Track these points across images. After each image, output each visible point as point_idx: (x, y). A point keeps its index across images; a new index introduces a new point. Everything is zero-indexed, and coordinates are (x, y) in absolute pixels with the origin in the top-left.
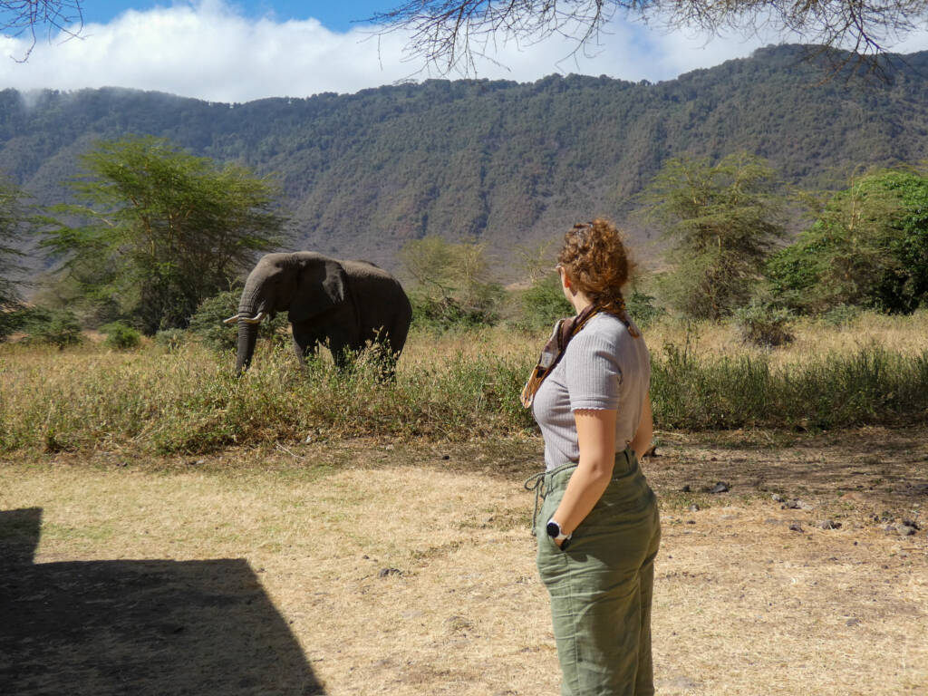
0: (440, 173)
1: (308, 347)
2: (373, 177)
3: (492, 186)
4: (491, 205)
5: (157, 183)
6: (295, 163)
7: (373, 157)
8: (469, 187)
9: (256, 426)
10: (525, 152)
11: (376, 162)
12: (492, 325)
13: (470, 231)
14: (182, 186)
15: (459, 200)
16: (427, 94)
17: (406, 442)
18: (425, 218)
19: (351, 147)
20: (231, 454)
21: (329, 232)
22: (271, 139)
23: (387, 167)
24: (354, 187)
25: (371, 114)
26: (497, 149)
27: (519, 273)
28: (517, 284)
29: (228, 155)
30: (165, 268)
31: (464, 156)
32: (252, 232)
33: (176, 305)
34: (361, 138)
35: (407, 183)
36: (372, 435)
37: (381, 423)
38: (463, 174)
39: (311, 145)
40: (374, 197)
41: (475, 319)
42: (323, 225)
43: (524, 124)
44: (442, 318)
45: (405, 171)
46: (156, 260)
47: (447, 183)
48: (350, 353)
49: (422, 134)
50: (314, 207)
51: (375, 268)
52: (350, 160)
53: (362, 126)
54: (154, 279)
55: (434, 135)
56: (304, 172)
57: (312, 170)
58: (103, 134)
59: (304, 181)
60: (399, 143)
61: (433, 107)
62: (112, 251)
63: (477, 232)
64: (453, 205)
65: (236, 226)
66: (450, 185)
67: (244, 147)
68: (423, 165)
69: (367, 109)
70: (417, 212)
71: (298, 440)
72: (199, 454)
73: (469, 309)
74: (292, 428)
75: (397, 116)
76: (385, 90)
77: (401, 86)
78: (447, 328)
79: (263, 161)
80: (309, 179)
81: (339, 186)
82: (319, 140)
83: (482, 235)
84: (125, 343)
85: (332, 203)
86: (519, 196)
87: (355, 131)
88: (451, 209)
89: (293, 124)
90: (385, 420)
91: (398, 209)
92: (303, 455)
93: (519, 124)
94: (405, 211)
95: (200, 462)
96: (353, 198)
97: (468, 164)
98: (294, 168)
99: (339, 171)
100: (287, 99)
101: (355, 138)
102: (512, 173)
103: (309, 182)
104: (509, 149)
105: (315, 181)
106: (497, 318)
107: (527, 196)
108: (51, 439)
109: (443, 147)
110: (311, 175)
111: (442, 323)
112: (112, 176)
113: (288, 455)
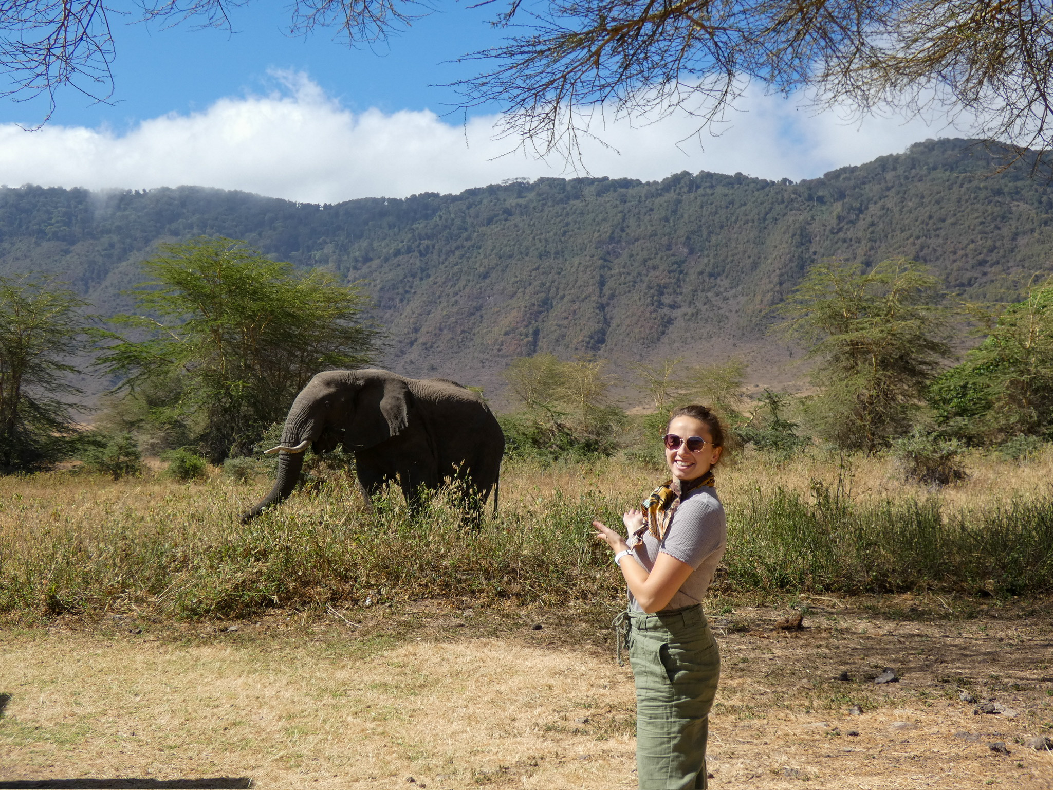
0: (553, 282)
1: (375, 484)
2: (478, 287)
3: (612, 297)
4: (611, 318)
5: (230, 291)
6: (391, 270)
7: (478, 264)
8: (586, 298)
9: (306, 584)
10: (651, 259)
11: (481, 270)
12: (608, 455)
13: (587, 347)
14: (257, 294)
15: (575, 311)
16: (539, 195)
17: (489, 606)
18: (536, 333)
19: (453, 252)
20: (271, 619)
21: (428, 348)
22: (364, 244)
23: (494, 275)
24: (457, 297)
25: (477, 216)
26: (618, 256)
27: (642, 395)
28: (641, 408)
29: (316, 262)
30: (238, 387)
31: (580, 263)
32: (337, 347)
33: (248, 430)
34: (465, 243)
35: (516, 293)
36: (446, 596)
37: (460, 581)
38: (579, 284)
39: (409, 250)
40: (479, 309)
41: (589, 447)
42: (421, 341)
43: (649, 227)
44: (551, 447)
45: (513, 279)
46: (227, 379)
47: (561, 293)
48: (426, 491)
49: (534, 238)
50: (412, 320)
52: (452, 267)
53: (466, 229)
54: (224, 400)
55: (546, 240)
56: (402, 281)
57: (410, 279)
58: (179, 237)
59: (401, 290)
60: (508, 249)
61: (546, 209)
62: (177, 369)
63: (595, 348)
64: (567, 318)
65: (318, 341)
66: (564, 295)
67: (334, 252)
68: (534, 273)
69: (472, 211)
70: (526, 326)
71: (356, 602)
72: (232, 619)
73: (581, 436)
74: (348, 587)
75: (506, 220)
76: (492, 190)
77: (511, 185)
78: (556, 458)
79: (355, 268)
80: (407, 289)
81: (439, 297)
82: (418, 246)
83: (600, 352)
84: (187, 473)
85: (432, 315)
86: (642, 309)
87: (458, 236)
88: (566, 322)
89: (390, 229)
90: (464, 577)
91: (507, 320)
92: (360, 622)
93: (643, 227)
94: (513, 324)
95: (233, 628)
96: (455, 309)
97: (585, 272)
98: (390, 276)
99: (440, 280)
100: (383, 199)
101: (459, 242)
102: (635, 282)
103: (406, 292)
104: (631, 256)
105: (413, 291)
106: (615, 446)
107: (651, 308)
108: (52, 597)
109: (557, 253)
110: (408, 284)
111: (551, 453)
112: (179, 283)
113: (341, 622)
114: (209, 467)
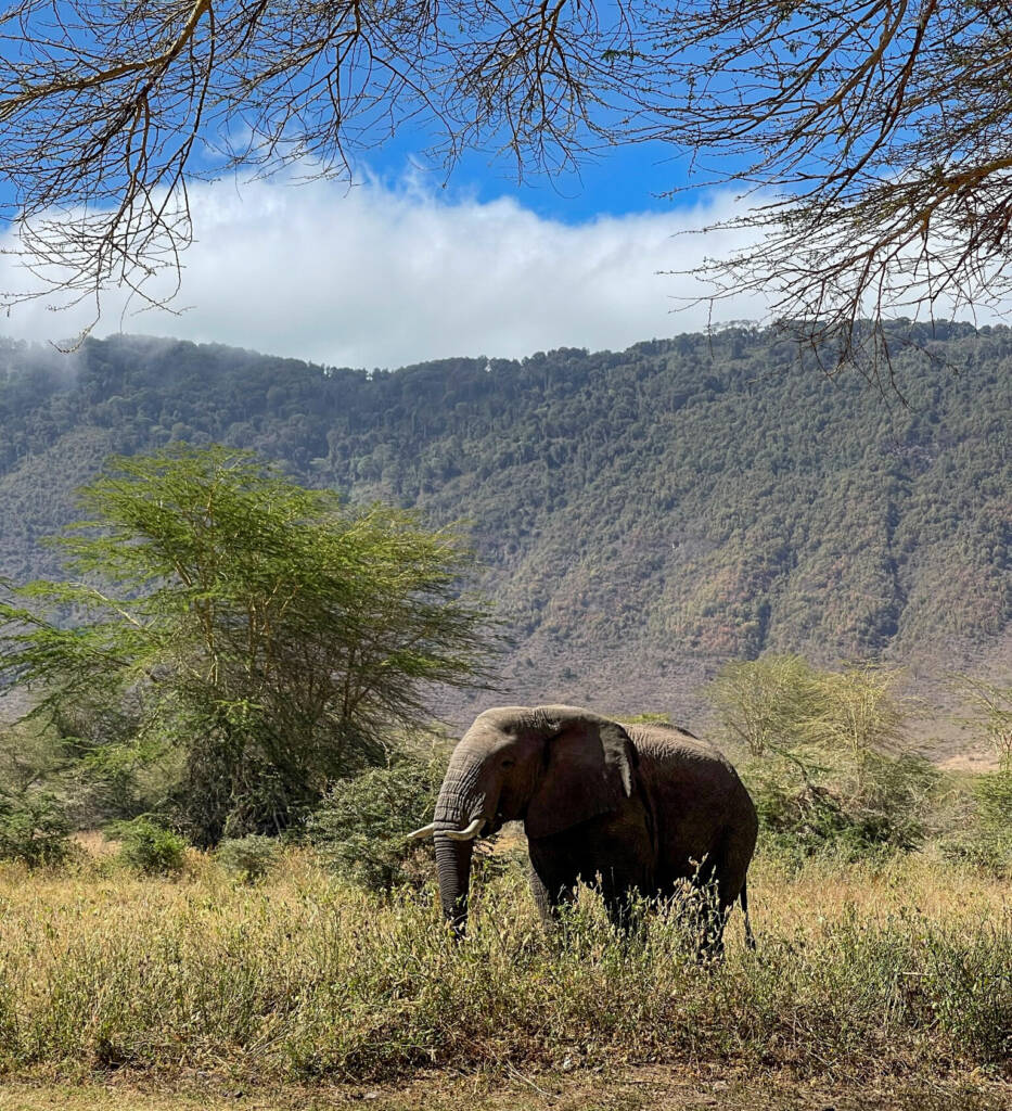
0: (799, 516)
2: (656, 525)
3: (912, 545)
4: (909, 588)
5: (229, 540)
6: (494, 493)
7: (657, 483)
8: (862, 547)
9: (471, 1034)
10: (989, 475)
11: (663, 493)
12: (908, 848)
13: (862, 641)
14: (276, 545)
15: (839, 574)
16: (773, 352)
17: (750, 1078)
18: (765, 612)
19: (611, 460)
20: (427, 1084)
21: (560, 637)
22: (447, 444)
23: (686, 503)
24: (618, 544)
25: (656, 393)
26: (925, 468)
27: (968, 735)
28: (965, 758)
29: (358, 477)
30: (240, 710)
31: (851, 483)
32: (412, 641)
33: (256, 787)
34: (633, 444)
35: (727, 537)
36: (684, 1060)
37: (702, 1039)
38: (847, 520)
39: (529, 456)
40: (656, 566)
41: (872, 833)
42: (549, 623)
43: (986, 414)
44: (802, 830)
45: (723, 510)
46: (220, 696)
47: (813, 538)
48: (640, 901)
49: (763, 435)
50: (531, 587)
51: (687, 738)
52: (609, 488)
53: (635, 418)
54: (215, 733)
55: (787, 438)
56: (514, 513)
57: (530, 509)
58: (111, 430)
59: (512, 530)
60: (714, 453)
61: (789, 382)
62: (135, 679)
63: (878, 643)
64: (825, 586)
65: (381, 630)
66: (819, 543)
67: (392, 458)
68: (762, 501)
69: (648, 384)
70: (747, 600)
71: (548, 1063)
72: (368, 1082)
73: (859, 814)
74: (534, 1041)
75: (711, 399)
76: (686, 343)
77: (721, 334)
78: (811, 852)
79: (429, 489)
80: (524, 527)
81: (584, 543)
82: (546, 449)
83: (887, 651)
84: (156, 862)
85: (569, 577)
86: (969, 570)
87: (621, 429)
88: (821, 593)
89: (494, 414)
90: (709, 1033)
91: (707, 590)
92: (559, 1093)
93: (974, 414)
94: (721, 597)
95: (372, 1095)
96: (613, 566)
97: (858, 499)
98: (492, 503)
99: (586, 512)
100: (483, 361)
101: (622, 443)
102: (957, 518)
103: (523, 533)
104: (952, 468)
105: (534, 531)
106: (919, 832)
107: (988, 568)
108: (104, 1043)
109: (806, 462)
110: (526, 519)
111: (801, 841)
112: (141, 526)
113: (531, 1091)
114: (192, 853)
